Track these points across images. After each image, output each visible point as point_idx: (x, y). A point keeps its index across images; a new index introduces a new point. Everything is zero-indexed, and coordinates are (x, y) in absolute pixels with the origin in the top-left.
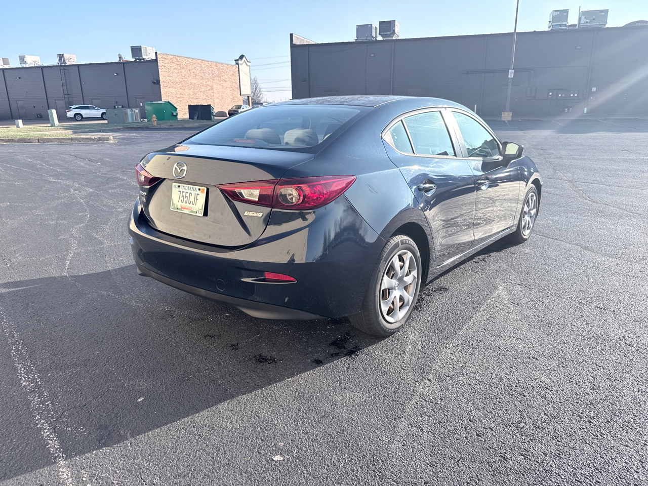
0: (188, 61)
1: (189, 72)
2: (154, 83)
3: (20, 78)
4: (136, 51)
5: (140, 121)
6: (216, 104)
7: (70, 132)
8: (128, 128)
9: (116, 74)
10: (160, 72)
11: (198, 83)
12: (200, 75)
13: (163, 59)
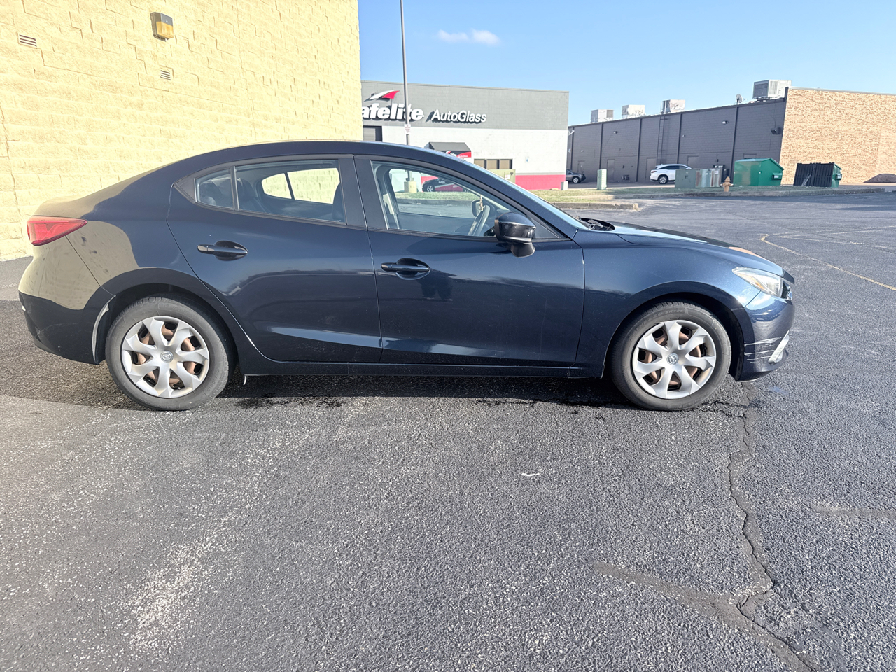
0: (841, 96)
1: (838, 114)
2: (774, 132)
3: (616, 132)
4: (761, 88)
5: (718, 186)
6: (879, 162)
7: (610, 197)
8: (689, 194)
9: (724, 123)
10: (786, 115)
11: (852, 130)
12: (858, 117)
13: (796, 97)
